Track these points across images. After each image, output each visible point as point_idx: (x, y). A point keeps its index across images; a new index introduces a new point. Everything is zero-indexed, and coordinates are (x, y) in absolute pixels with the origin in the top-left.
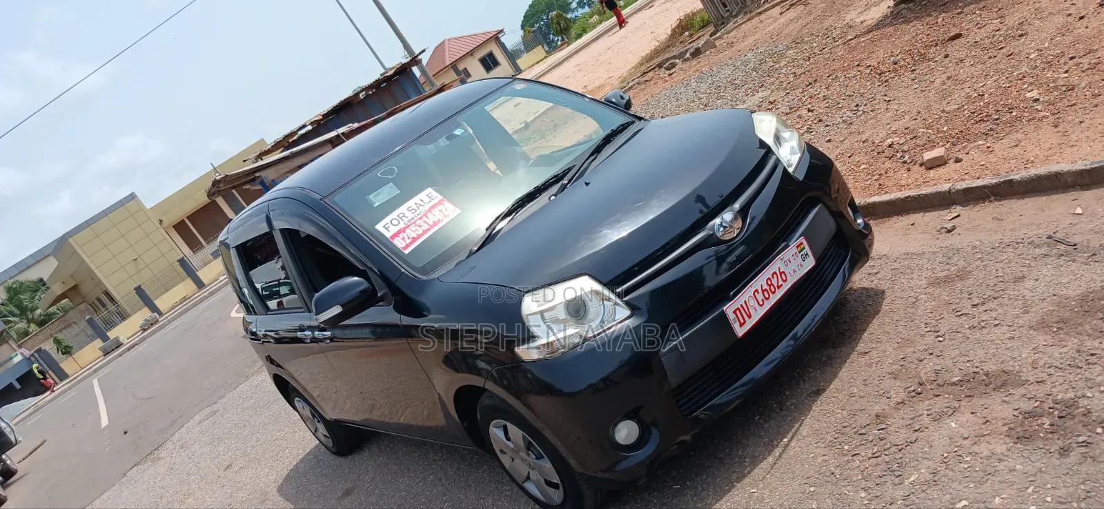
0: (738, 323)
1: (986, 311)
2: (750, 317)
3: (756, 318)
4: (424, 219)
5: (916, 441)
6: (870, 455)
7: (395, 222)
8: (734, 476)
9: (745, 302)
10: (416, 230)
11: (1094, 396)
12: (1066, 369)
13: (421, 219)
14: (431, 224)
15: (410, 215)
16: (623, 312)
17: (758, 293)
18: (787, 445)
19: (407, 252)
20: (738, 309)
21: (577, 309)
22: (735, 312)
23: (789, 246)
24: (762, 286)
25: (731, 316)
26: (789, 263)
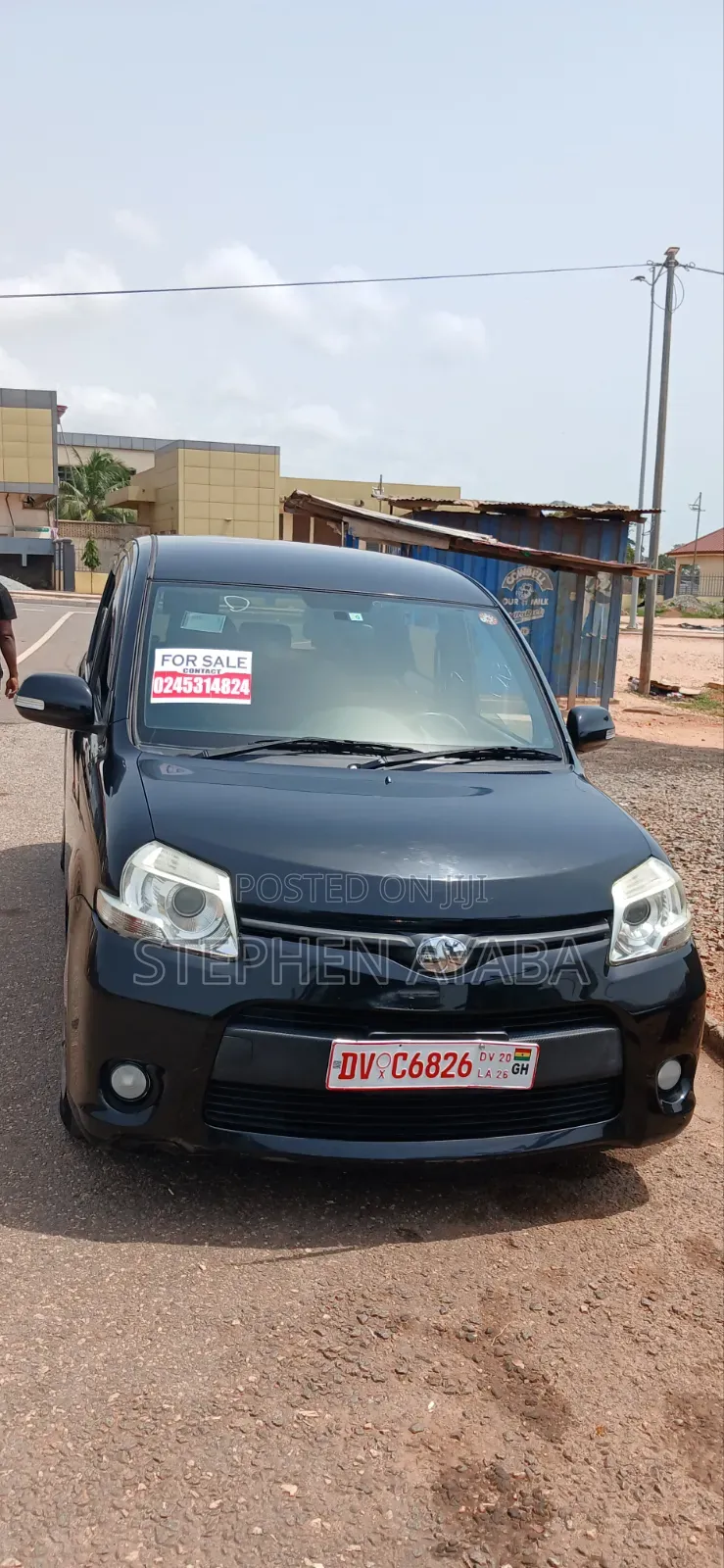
0: (338, 1071)
1: (670, 1327)
2: (364, 1076)
3: (374, 1083)
4: (208, 681)
5: (378, 1381)
6: (324, 1348)
7: (178, 660)
8: (218, 1236)
9: (373, 1056)
10: (187, 686)
11: (573, 1530)
12: (608, 1472)
13: (204, 677)
14: (208, 691)
15: (200, 664)
16: (230, 949)
17: (405, 1059)
18: (301, 1257)
19: (154, 700)
20: (355, 1056)
21: (187, 903)
22: (346, 1056)
23: (508, 1040)
24: (418, 1055)
25: (337, 1056)
26: (488, 1057)
